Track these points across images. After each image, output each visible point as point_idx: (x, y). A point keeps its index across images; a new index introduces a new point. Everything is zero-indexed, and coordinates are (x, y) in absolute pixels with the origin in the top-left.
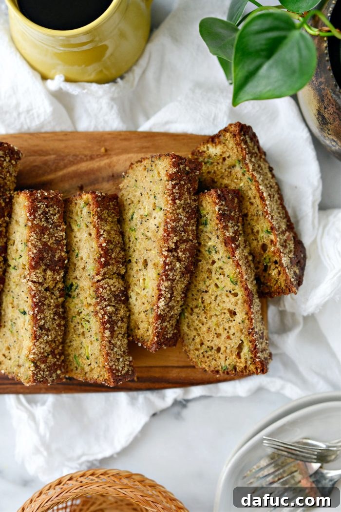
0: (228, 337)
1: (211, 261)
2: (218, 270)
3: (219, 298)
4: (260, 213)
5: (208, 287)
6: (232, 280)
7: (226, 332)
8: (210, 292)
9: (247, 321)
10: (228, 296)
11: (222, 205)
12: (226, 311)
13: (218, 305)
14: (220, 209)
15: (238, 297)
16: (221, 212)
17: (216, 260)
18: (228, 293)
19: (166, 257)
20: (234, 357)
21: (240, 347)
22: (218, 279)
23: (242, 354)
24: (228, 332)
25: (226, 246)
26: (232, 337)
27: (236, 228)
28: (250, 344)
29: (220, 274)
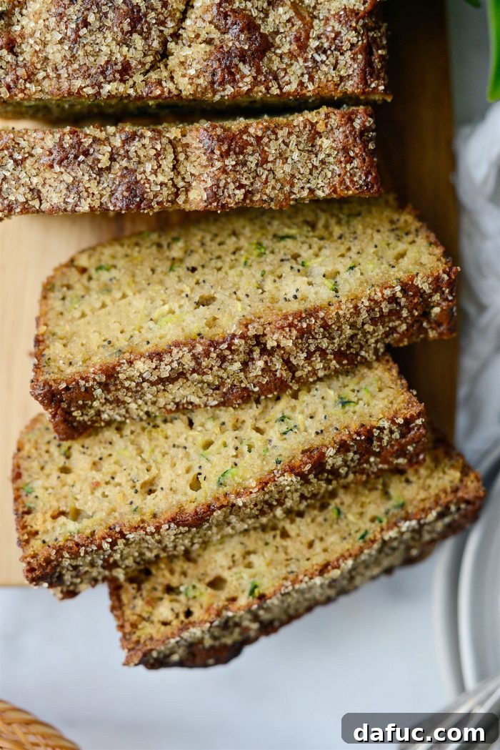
0: (96, 485)
1: (261, 425)
2: (245, 442)
3: (181, 453)
4: (293, 567)
5: (203, 425)
6: (229, 475)
7: (108, 479)
8: (192, 433)
9: (137, 518)
10: (188, 471)
11: (392, 432)
12: (154, 471)
13: (164, 454)
14: (382, 429)
15: (191, 492)
16: (376, 433)
17: (265, 437)
18: (197, 471)
19: (243, 337)
20: (55, 504)
21: (77, 515)
22: (225, 445)
23: (62, 519)
24: (107, 483)
25: (304, 452)
26: (98, 493)
27: (343, 471)
28: (88, 532)
29: (237, 449)
